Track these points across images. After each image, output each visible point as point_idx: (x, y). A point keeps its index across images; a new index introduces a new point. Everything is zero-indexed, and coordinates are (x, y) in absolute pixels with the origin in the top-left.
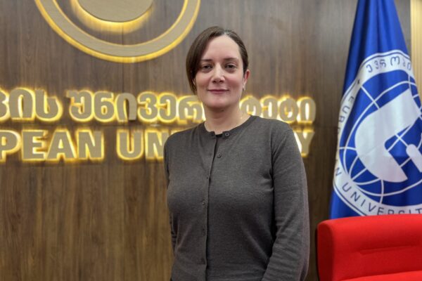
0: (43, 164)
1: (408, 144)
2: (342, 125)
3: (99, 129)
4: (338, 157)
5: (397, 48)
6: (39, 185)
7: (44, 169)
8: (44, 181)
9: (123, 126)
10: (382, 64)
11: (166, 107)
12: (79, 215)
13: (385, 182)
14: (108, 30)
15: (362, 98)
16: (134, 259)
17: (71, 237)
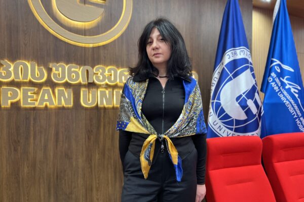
0: (34, 109)
1: (248, 99)
2: (213, 88)
3: (70, 88)
4: (211, 106)
5: (243, 46)
6: (32, 122)
7: (35, 112)
8: (35, 119)
9: (85, 86)
10: (235, 54)
11: (111, 75)
12: (57, 141)
13: (236, 120)
14: (76, 26)
15: (224, 73)
16: (91, 167)
17: (52, 154)
